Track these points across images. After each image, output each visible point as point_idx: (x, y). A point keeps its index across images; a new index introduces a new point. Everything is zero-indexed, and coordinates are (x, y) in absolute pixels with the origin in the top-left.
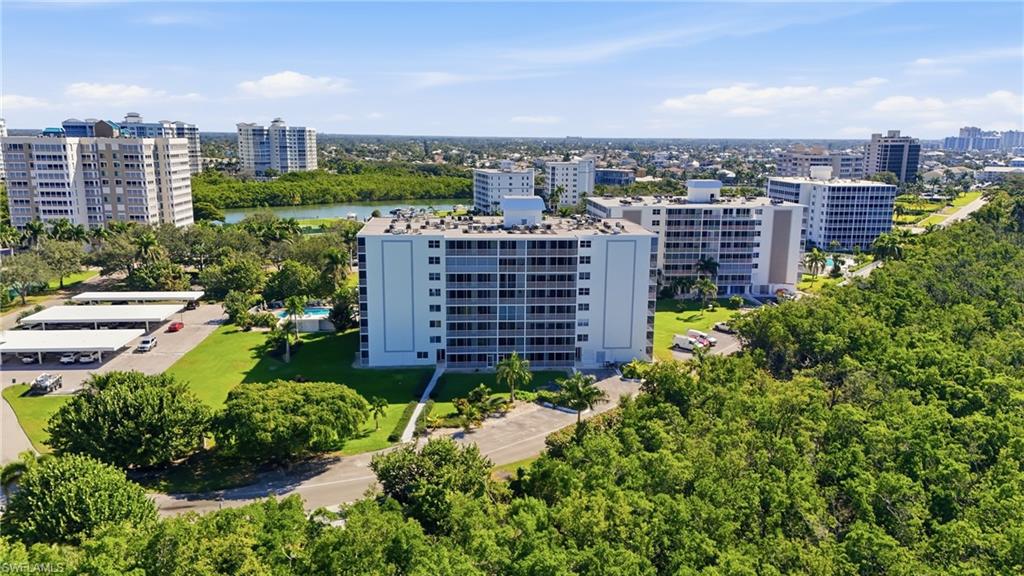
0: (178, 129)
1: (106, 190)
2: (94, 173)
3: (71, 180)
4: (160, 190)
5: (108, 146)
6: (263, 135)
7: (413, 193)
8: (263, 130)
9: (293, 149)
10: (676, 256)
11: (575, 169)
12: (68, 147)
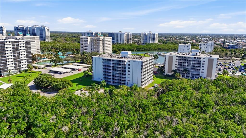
0: (128, 34)
1: (94, 46)
2: (93, 43)
3: (88, 44)
4: (103, 46)
5: (95, 38)
6: (146, 35)
7: (171, 49)
8: (146, 34)
9: (152, 38)
10: (180, 67)
11: (207, 45)
12: (88, 39)
